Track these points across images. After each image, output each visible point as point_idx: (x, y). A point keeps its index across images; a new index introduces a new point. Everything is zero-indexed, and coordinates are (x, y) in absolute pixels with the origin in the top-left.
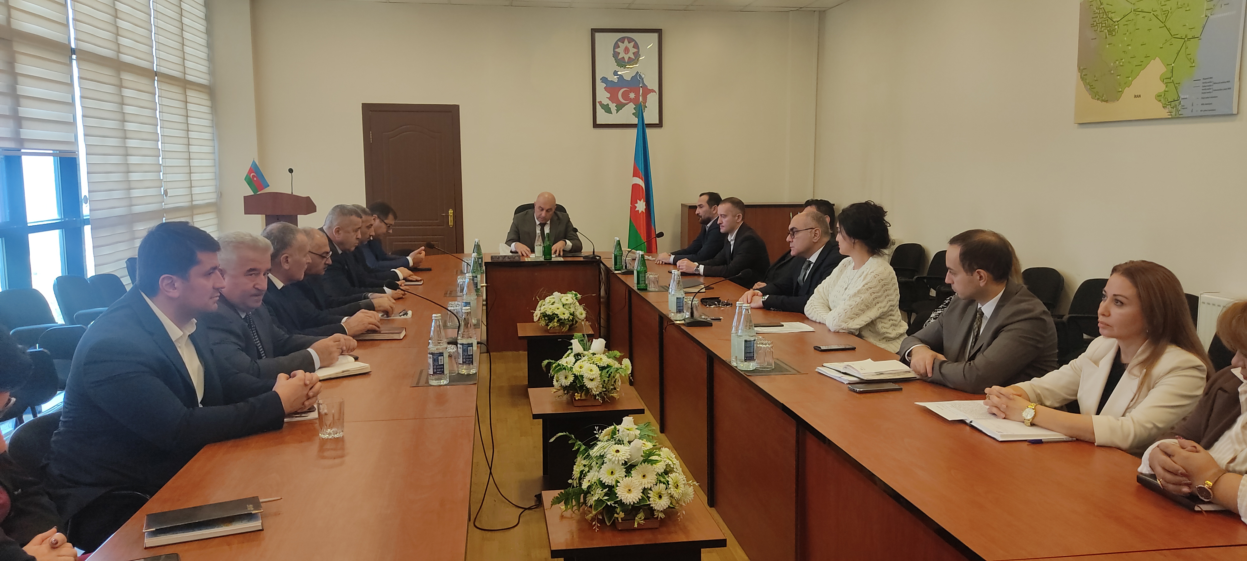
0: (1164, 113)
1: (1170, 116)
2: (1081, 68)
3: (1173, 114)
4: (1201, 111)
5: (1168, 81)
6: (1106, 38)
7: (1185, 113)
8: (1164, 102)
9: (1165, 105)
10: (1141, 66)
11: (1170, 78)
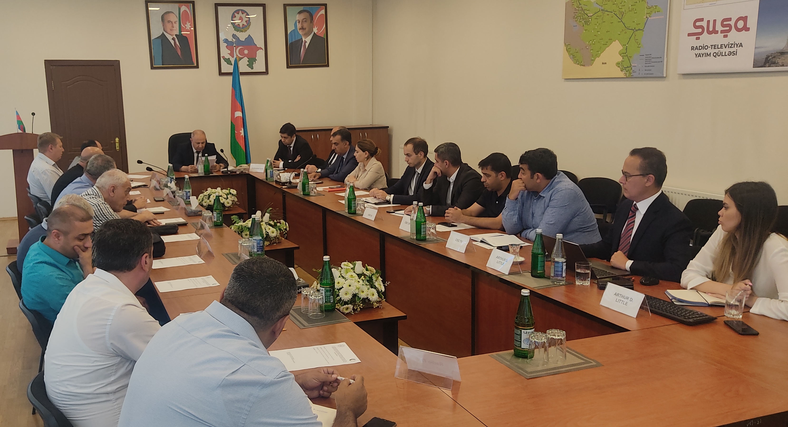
0: (622, 75)
1: (625, 77)
2: (567, 44)
3: (628, 75)
4: (645, 74)
5: (625, 55)
6: (583, 26)
7: (635, 75)
8: (621, 68)
9: (622, 70)
10: (607, 45)
11: (625, 53)
